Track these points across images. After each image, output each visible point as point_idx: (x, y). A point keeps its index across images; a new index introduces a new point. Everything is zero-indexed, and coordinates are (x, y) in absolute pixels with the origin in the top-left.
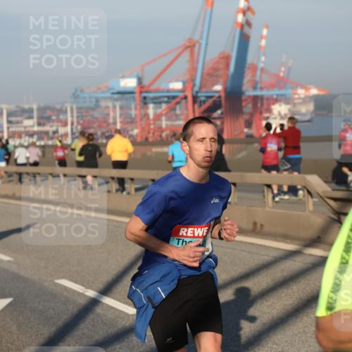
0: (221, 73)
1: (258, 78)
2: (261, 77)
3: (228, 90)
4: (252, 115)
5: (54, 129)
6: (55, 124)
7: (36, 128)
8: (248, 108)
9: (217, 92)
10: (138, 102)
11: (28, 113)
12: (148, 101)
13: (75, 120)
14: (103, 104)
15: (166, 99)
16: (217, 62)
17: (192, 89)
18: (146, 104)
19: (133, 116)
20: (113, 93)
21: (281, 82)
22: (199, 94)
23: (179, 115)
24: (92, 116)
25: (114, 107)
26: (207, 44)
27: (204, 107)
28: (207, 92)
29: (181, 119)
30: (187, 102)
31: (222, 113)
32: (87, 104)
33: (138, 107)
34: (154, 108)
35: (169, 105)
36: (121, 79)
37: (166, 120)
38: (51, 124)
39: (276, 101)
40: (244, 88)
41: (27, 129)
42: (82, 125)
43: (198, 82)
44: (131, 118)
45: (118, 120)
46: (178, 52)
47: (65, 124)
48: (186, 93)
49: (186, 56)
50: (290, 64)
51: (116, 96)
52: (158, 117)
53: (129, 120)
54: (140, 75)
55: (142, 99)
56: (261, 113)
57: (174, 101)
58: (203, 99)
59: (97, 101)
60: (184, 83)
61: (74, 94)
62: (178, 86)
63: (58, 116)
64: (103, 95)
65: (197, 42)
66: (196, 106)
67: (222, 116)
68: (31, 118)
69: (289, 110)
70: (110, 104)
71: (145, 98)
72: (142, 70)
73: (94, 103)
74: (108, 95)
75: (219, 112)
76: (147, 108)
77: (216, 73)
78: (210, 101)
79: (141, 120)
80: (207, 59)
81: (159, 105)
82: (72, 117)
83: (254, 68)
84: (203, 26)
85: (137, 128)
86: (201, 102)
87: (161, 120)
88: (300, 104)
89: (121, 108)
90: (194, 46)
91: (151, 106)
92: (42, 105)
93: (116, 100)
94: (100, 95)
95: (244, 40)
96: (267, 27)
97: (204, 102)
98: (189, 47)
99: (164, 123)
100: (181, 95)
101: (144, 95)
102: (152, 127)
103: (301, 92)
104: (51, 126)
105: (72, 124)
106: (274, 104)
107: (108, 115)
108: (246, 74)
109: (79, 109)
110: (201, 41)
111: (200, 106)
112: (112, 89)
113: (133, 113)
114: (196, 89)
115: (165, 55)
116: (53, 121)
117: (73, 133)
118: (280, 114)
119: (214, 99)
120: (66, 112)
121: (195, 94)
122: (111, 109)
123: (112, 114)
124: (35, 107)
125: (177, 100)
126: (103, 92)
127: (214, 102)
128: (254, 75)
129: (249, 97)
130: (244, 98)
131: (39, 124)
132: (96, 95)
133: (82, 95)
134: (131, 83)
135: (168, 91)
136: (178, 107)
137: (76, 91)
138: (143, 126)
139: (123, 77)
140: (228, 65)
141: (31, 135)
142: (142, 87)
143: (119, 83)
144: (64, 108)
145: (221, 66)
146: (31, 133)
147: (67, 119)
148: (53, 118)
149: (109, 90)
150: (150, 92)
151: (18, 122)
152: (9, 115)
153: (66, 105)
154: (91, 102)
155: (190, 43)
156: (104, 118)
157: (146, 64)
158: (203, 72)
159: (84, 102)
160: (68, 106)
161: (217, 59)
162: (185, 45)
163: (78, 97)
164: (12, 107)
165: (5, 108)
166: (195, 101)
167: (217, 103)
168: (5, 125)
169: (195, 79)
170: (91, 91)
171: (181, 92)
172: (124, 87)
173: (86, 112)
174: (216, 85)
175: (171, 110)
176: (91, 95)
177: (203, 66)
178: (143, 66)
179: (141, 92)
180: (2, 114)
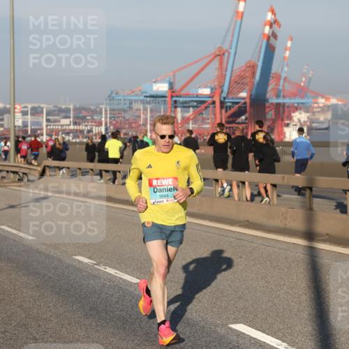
0: (247, 80)
1: (281, 88)
2: (283, 86)
3: (253, 97)
4: (274, 121)
5: (89, 128)
6: (90, 124)
7: (72, 127)
8: (270, 114)
9: (243, 98)
10: (169, 105)
11: (65, 113)
12: (178, 105)
13: (108, 120)
14: (135, 106)
15: (195, 104)
16: (244, 70)
17: (220, 96)
18: (176, 107)
20: (146, 97)
21: (301, 91)
22: (226, 100)
23: (206, 119)
24: (124, 118)
25: (145, 109)
26: (235, 53)
27: (230, 112)
28: (232, 99)
29: (205, 124)
30: (215, 107)
31: (246, 119)
32: (121, 106)
33: (169, 110)
34: (181, 111)
35: (198, 109)
36: (154, 84)
37: (192, 124)
38: (86, 124)
39: (296, 109)
40: (268, 96)
41: (64, 127)
42: (114, 125)
43: (226, 88)
45: (149, 122)
46: (208, 59)
47: (100, 124)
48: (214, 99)
49: (216, 63)
50: (310, 75)
51: (148, 99)
52: (185, 120)
54: (171, 81)
55: (172, 103)
56: (282, 120)
57: (203, 106)
58: (229, 104)
59: (131, 104)
60: (212, 89)
61: (109, 96)
62: (207, 91)
63: (92, 117)
64: (137, 98)
65: (227, 50)
66: (224, 111)
67: (247, 121)
68: (68, 117)
69: (308, 118)
70: (141, 107)
71: (176, 102)
72: (174, 76)
73: (128, 105)
74: (142, 98)
75: (243, 117)
76: (176, 112)
77: (243, 81)
78: (236, 106)
80: (234, 69)
81: (186, 109)
82: (106, 118)
83: (278, 78)
84: (233, 36)
86: (227, 107)
87: (189, 124)
88: (319, 112)
89: (151, 111)
90: (224, 54)
91: (179, 109)
92: (78, 106)
93: (149, 103)
94: (135, 98)
95: (270, 51)
96: (291, 40)
97: (230, 107)
98: (219, 55)
99: (191, 126)
100: (210, 100)
101: (174, 99)
102: (180, 129)
103: (322, 101)
104: (87, 126)
105: (106, 124)
106: (294, 112)
107: (139, 117)
108: (270, 82)
109: (111, 110)
110: (230, 51)
111: (226, 111)
112: (146, 93)
114: (224, 95)
115: (196, 62)
116: (88, 121)
118: (299, 121)
119: (240, 105)
120: (101, 113)
121: (222, 99)
122: (142, 112)
123: (142, 116)
124: (71, 107)
125: (206, 105)
126: (137, 95)
127: (239, 107)
128: (278, 84)
129: (272, 104)
130: (267, 105)
131: (75, 123)
132: (131, 98)
133: (117, 98)
134: (163, 87)
135: (197, 96)
136: (205, 112)
137: (112, 94)
139: (155, 82)
140: (254, 74)
141: (68, 133)
142: (173, 92)
143: (152, 87)
144: (99, 109)
145: (247, 75)
146: (67, 131)
147: (101, 119)
148: (88, 118)
149: (143, 93)
150: (180, 97)
151: (55, 121)
152: (48, 114)
153: (101, 106)
154: (125, 104)
155: (220, 51)
156: (135, 120)
157: (178, 70)
158: (230, 80)
159: (118, 104)
160: (103, 107)
161: (244, 68)
162: (215, 53)
163: (113, 99)
164: (51, 107)
165: (45, 107)
166: (222, 107)
167: (243, 109)
168: (45, 123)
169: (223, 86)
170: (126, 94)
171: (210, 97)
172: (157, 91)
173: (119, 114)
174: (242, 92)
175: (200, 114)
176: (125, 98)
177: (231, 74)
178: (174, 72)
179: (172, 97)
180: (42, 112)
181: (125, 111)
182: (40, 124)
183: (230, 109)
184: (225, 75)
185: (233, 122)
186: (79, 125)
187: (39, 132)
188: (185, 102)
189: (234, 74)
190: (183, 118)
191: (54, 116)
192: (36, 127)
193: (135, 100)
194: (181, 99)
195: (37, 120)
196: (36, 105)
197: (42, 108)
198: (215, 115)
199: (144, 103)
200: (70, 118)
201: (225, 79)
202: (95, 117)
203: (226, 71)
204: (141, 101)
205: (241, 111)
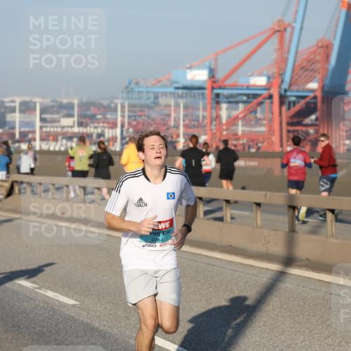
0: (318, 66)
3: (326, 89)
5: (99, 131)
6: (101, 125)
7: (76, 129)
9: (313, 91)
10: (208, 100)
11: (67, 110)
12: (221, 99)
13: (126, 120)
14: (162, 101)
15: (245, 98)
16: (315, 52)
17: (280, 87)
18: (218, 103)
19: (201, 118)
20: (177, 88)
22: (288, 94)
23: (260, 119)
24: (149, 117)
25: (177, 106)
26: (302, 28)
27: (294, 110)
28: (298, 91)
29: (260, 125)
30: (272, 103)
31: (317, 119)
32: (143, 101)
33: (209, 106)
34: (227, 109)
35: (249, 106)
36: (188, 71)
37: (243, 126)
38: (96, 125)
40: (347, 87)
41: (66, 130)
42: (134, 127)
43: (287, 77)
44: (198, 121)
45: (182, 123)
46: (262, 38)
47: (114, 126)
48: (271, 92)
49: (274, 42)
51: (180, 92)
52: (233, 121)
53: (196, 123)
54: (212, 66)
55: (213, 97)
57: (255, 101)
58: (293, 99)
59: (156, 98)
60: (269, 78)
61: (127, 87)
62: (261, 81)
63: (104, 115)
64: (164, 90)
65: (290, 25)
66: (284, 108)
67: (318, 123)
68: (70, 116)
70: (172, 102)
71: (218, 95)
72: (216, 59)
73: (152, 99)
74: (171, 90)
75: (313, 117)
76: (220, 109)
77: (312, 67)
78: (303, 102)
79: (211, 123)
80: (300, 49)
81: (233, 105)
82: (123, 116)
85: (205, 134)
86: (289, 103)
87: (238, 125)
89: (186, 108)
90: (285, 29)
91: (224, 106)
92: (85, 100)
93: (181, 97)
94: (160, 90)
97: (294, 103)
98: (278, 31)
99: (240, 129)
100: (265, 93)
101: (216, 91)
102: (224, 133)
104: (96, 128)
105: (123, 126)
107: (169, 115)
109: (130, 106)
110: (294, 25)
111: (289, 108)
112: (176, 83)
113: (201, 113)
114: (285, 86)
115: (246, 41)
116: (98, 121)
117: (123, 138)
119: (307, 100)
120: (115, 110)
121: (283, 92)
122: (173, 109)
123: (173, 115)
124: (76, 102)
125: (260, 99)
126: (164, 86)
127: (307, 103)
131: (80, 124)
132: (156, 90)
133: (137, 90)
134: (199, 76)
135: (248, 87)
136: (259, 109)
137: (130, 84)
138: (215, 131)
139: (190, 68)
140: (328, 57)
141: (70, 138)
142: (214, 82)
143: (185, 76)
144: (113, 105)
145: (318, 58)
146: (69, 135)
147: (116, 119)
148: (99, 117)
149: (172, 83)
150: (224, 88)
151: (53, 121)
152: (43, 111)
153: (116, 101)
154: (148, 98)
155: (279, 26)
156: (164, 120)
157: (223, 51)
158: (294, 65)
159: (139, 99)
160: (119, 102)
161: (314, 49)
162: (273, 28)
163: (132, 91)
164: (48, 101)
165: (39, 102)
166: (282, 103)
167: (312, 105)
168: (38, 124)
169: (284, 74)
170: (149, 85)
171: (265, 89)
172: (192, 80)
173: (141, 111)
174: (311, 81)
175: (251, 112)
176: (149, 90)
177: (296, 58)
178: (216, 55)
179: (213, 88)
180: (35, 109)
181: (149, 107)
182: (32, 124)
183: (294, 105)
184: (287, 59)
185: (299, 124)
186: (86, 126)
187: (30, 136)
188: (232, 96)
189: (300, 58)
190: (229, 117)
191: (52, 113)
192: (27, 129)
193: (162, 93)
194: (226, 92)
195: (27, 120)
196: (27, 99)
197: (35, 103)
198: (272, 113)
199: (174, 97)
200: (72, 116)
201: (286, 65)
202: (108, 116)
203: (288, 52)
204: (171, 93)
205: (310, 109)
